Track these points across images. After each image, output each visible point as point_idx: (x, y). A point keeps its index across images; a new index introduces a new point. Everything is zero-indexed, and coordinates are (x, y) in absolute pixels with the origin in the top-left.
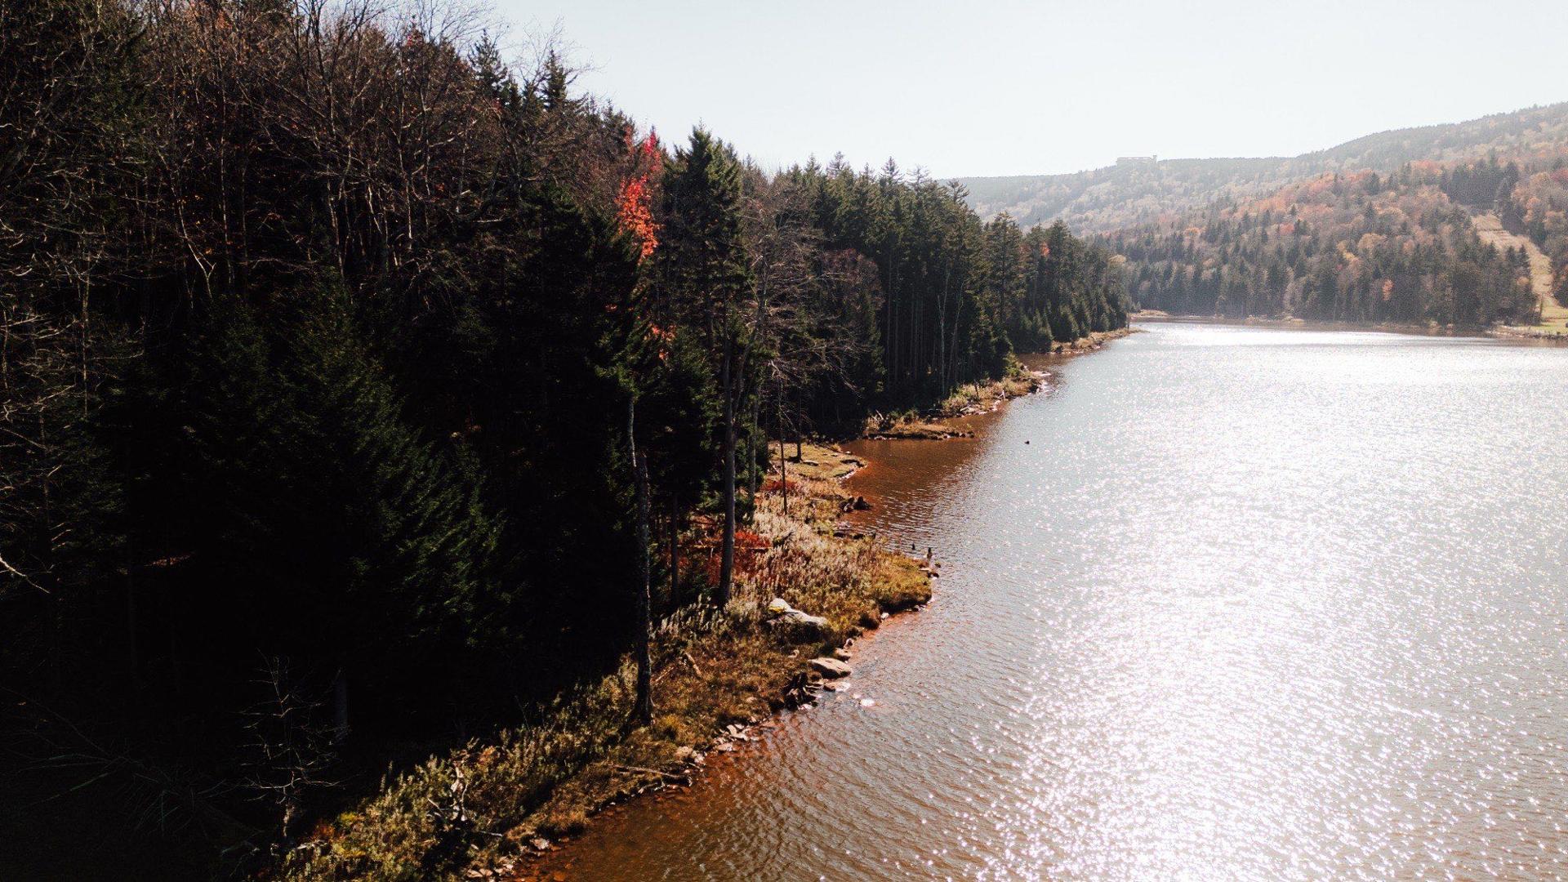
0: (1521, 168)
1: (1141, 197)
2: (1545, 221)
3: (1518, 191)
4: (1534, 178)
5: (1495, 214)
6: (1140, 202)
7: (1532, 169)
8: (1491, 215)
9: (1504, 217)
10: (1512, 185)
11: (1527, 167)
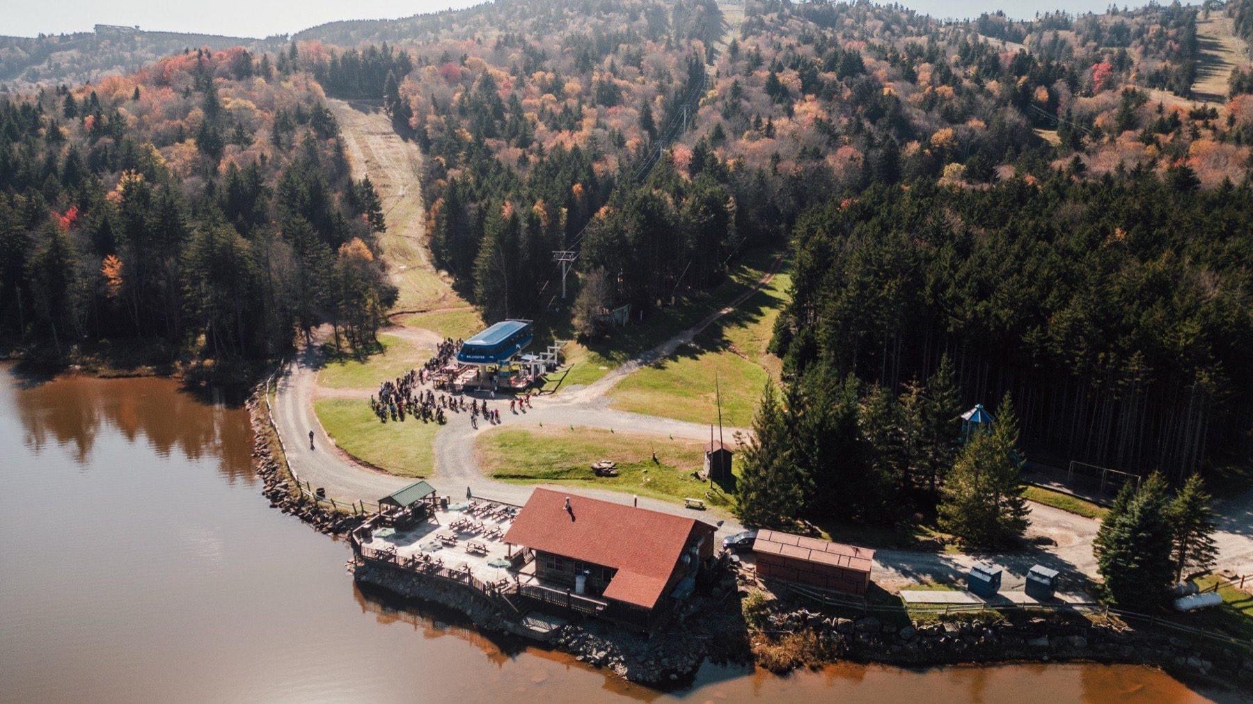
0: (414, 59)
1: (110, 68)
2: (428, 126)
3: (406, 85)
4: (425, 72)
5: (387, 113)
6: (107, 73)
7: (424, 61)
8: (383, 116)
9: (395, 116)
10: (399, 79)
11: (420, 60)
